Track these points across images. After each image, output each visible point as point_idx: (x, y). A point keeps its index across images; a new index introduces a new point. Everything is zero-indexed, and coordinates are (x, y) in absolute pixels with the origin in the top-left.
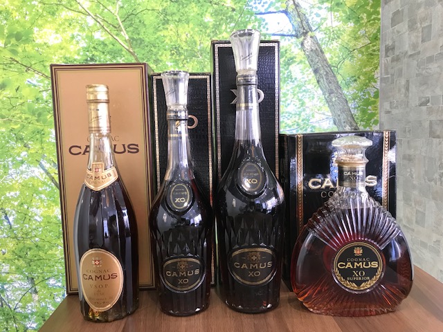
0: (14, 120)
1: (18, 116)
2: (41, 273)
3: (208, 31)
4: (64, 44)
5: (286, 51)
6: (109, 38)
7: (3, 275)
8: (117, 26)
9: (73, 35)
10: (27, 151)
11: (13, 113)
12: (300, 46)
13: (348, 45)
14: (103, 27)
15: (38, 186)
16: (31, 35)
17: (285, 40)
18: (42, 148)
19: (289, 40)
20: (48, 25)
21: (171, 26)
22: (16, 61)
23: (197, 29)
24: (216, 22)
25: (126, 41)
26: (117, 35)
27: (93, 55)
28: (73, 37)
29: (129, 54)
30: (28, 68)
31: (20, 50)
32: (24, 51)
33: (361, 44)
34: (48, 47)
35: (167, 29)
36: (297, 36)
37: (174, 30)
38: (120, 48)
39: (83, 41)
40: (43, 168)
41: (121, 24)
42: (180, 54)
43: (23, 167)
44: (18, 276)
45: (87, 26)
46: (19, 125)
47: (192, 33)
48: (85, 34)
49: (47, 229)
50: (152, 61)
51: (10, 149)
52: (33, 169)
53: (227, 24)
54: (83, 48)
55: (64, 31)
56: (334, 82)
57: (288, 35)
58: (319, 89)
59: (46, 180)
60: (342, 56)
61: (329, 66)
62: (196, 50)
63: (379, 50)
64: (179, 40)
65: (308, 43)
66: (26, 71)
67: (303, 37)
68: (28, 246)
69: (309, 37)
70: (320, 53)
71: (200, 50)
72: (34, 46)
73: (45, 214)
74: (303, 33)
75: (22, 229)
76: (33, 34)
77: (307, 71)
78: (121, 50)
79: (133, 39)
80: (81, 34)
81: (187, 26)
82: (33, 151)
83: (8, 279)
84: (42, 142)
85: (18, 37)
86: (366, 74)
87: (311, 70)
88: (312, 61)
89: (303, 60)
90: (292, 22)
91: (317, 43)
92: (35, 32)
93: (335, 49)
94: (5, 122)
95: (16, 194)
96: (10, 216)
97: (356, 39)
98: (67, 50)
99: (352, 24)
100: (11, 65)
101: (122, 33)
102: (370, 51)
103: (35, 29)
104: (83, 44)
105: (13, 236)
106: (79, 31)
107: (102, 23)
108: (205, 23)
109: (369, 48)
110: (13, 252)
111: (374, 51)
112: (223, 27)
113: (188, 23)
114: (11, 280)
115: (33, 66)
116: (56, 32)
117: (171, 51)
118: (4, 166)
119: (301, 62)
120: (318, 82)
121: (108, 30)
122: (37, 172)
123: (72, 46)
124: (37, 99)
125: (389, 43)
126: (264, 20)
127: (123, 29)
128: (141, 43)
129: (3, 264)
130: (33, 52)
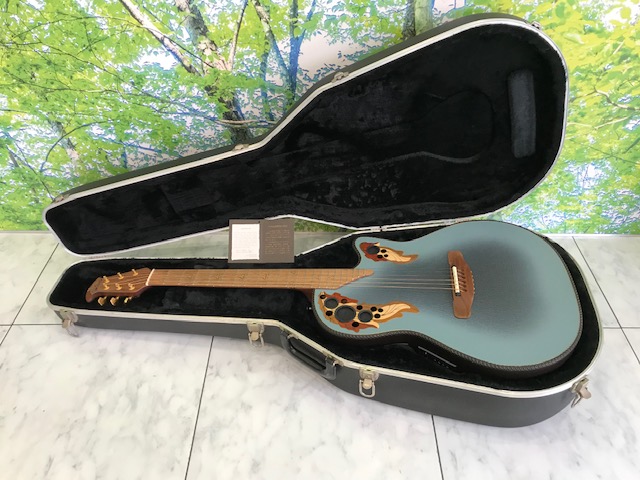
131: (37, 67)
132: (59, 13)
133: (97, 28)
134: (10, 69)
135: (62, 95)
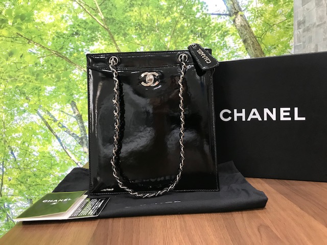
0: (19, 79)
1: (22, 76)
2: (38, 196)
3: (163, 12)
4: (56, 23)
5: (222, 26)
6: (89, 18)
7: (9, 197)
8: (96, 9)
9: (63, 16)
10: (28, 103)
11: (18, 74)
12: (232, 23)
13: (269, 21)
14: (85, 9)
15: (36, 129)
16: (32, 16)
17: (221, 18)
18: (39, 100)
19: (224, 18)
20: (44, 9)
21: (136, 8)
22: (21, 35)
23: (155, 11)
24: (169, 5)
25: (102, 20)
26: (95, 15)
27: (78, 30)
28: (63, 18)
29: (104, 29)
30: (30, 41)
31: (24, 27)
32: (27, 28)
33: (279, 20)
34: (44, 25)
35: (133, 10)
36: (230, 15)
37: (138, 11)
38: (97, 25)
39: (70, 20)
40: (40, 115)
41: (98, 7)
42: (142, 29)
43: (25, 115)
44: (20, 197)
45: (73, 9)
46: (22, 84)
47: (151, 13)
48: (71, 15)
49: (42, 162)
50: (121, 34)
51: (16, 102)
52: (32, 116)
53: (177, 6)
54: (70, 25)
55: (56, 13)
56: (259, 49)
57: (223, 15)
58: (248, 54)
59: (42, 125)
60: (265, 29)
61: (255, 37)
62: (154, 26)
63: (293, 25)
64: (141, 19)
65: (239, 21)
66: (28, 43)
67: (235, 16)
68: (28, 175)
69: (239, 15)
70: (248, 28)
71: (158, 26)
72: (34, 25)
73: (41, 151)
74: (235, 12)
75: (24, 161)
76: (34, 15)
77: (238, 41)
78: (99, 27)
79: (107, 18)
80: (68, 15)
81: (147, 8)
82: (32, 103)
83: (13, 200)
84: (39, 96)
85: (23, 18)
86: (283, 43)
87: (241, 40)
88: (242, 33)
89: (235, 33)
90: (226, 4)
91: (246, 20)
92: (35, 14)
93: (259, 25)
94: (12, 81)
95: (19, 135)
96: (15, 151)
97: (275, 16)
98: (59, 27)
99: (272, 6)
100: (18, 39)
101: (99, 14)
102: (286, 25)
103: (35, 12)
104: (70, 23)
105: (17, 167)
106: (68, 13)
107: (84, 7)
108: (161, 6)
109: (285, 23)
110: (17, 179)
111: (289, 25)
112: (175, 9)
113: (148, 6)
114: (15, 201)
115: (33, 39)
116: (51, 14)
117: (136, 27)
118: (11, 114)
119: (233, 34)
120: (247, 49)
121: (89, 12)
122: (36, 118)
123: (62, 24)
124: (36, 64)
125: (301, 18)
126: (205, 3)
127: (100, 11)
128: (113, 22)
129: (9, 189)
130: (33, 29)
131: (30, 177)
132: (43, 156)
133: (55, 161)
134: (19, 179)
135: (36, 187)
